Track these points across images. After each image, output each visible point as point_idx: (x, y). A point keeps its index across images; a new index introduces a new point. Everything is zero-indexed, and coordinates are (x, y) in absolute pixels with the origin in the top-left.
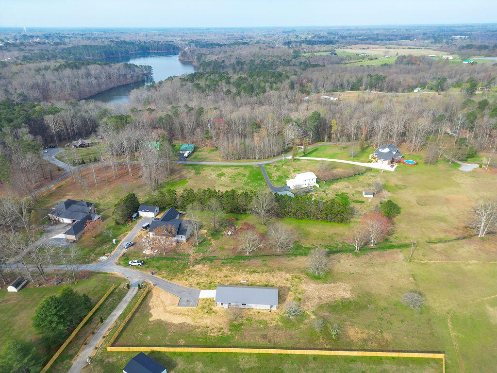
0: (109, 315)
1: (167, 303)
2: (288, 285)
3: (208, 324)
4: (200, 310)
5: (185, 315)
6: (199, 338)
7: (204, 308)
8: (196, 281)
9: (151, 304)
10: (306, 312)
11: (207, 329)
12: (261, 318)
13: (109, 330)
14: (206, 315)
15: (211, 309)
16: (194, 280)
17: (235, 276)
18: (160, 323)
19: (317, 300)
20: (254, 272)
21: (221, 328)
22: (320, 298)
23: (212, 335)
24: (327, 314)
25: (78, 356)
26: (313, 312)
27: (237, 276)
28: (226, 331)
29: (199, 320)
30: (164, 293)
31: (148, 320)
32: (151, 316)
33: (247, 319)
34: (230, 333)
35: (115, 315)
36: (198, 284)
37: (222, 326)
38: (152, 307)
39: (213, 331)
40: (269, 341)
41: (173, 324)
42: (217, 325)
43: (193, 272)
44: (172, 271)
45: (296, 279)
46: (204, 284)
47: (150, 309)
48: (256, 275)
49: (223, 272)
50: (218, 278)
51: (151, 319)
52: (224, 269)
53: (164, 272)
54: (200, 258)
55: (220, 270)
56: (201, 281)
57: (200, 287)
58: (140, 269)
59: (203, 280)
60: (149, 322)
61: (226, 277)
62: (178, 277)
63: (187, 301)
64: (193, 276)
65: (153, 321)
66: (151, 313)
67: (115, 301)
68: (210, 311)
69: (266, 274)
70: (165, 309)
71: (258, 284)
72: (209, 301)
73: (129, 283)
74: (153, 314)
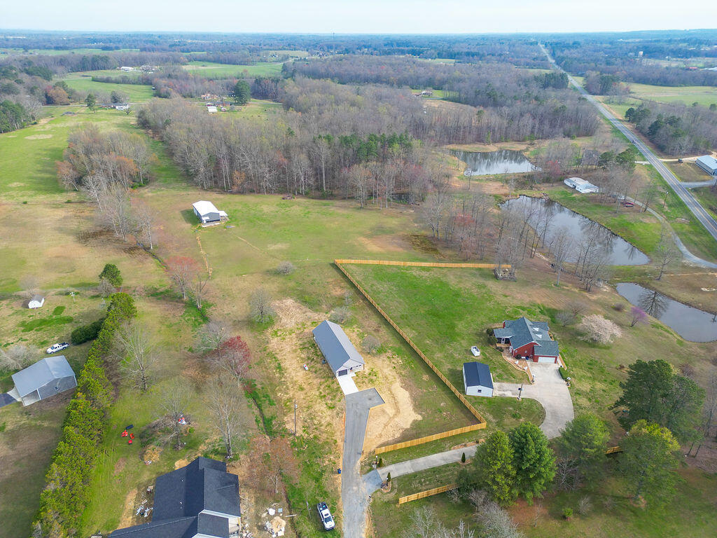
0: (447, 466)
1: (383, 420)
2: (293, 335)
3: (391, 368)
4: (376, 383)
5: (391, 392)
6: (412, 368)
7: (371, 380)
8: (328, 412)
11: (396, 367)
13: (465, 446)
14: (380, 376)
15: (370, 374)
16: (325, 415)
17: (296, 381)
18: (418, 407)
19: (309, 314)
20: (279, 367)
21: (388, 358)
22: (304, 313)
23: (401, 361)
24: (324, 306)
26: (327, 313)
27: (296, 378)
29: (390, 378)
31: (422, 421)
32: (415, 421)
34: (389, 351)
35: (443, 459)
36: (331, 408)
37: (386, 359)
38: (401, 431)
39: (396, 363)
41: (411, 395)
42: (387, 362)
43: (309, 427)
44: (317, 453)
45: (279, 333)
46: (329, 402)
47: (407, 430)
48: (286, 364)
49: (293, 395)
50: (308, 394)
51: (419, 418)
52: (285, 397)
53: (327, 462)
54: (267, 437)
55: (290, 400)
56: (324, 408)
57: (340, 401)
58: (335, 504)
59: (320, 407)
60: (424, 417)
61: (302, 389)
62: (327, 438)
63: (370, 399)
64: (316, 422)
65: (421, 414)
66: (411, 425)
67: (423, 480)
68: (373, 373)
69: (279, 357)
70: (395, 415)
71: (303, 356)
72: (359, 380)
73: (376, 492)
74: (410, 421)
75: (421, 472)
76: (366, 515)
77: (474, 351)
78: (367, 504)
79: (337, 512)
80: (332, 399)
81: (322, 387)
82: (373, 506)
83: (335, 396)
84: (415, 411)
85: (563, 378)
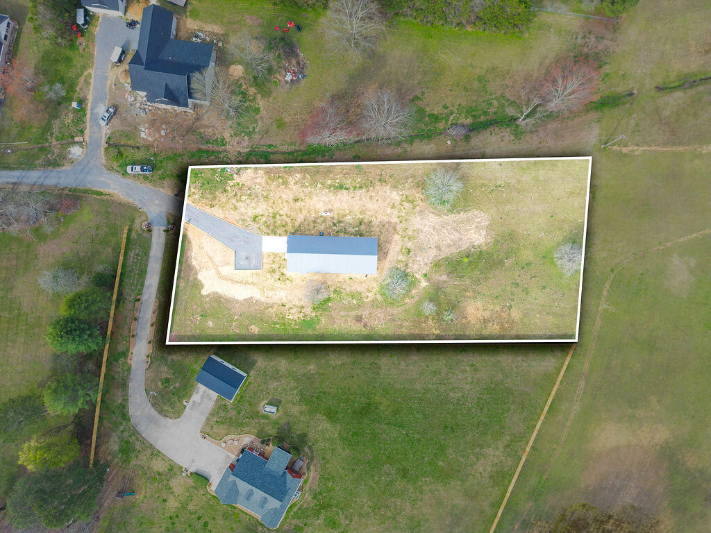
0: (142, 285)
1: (218, 259)
2: (394, 220)
3: (284, 301)
4: (268, 275)
5: (249, 284)
6: (275, 324)
7: (273, 271)
8: (251, 213)
9: (194, 263)
10: (415, 275)
11: (283, 307)
12: (353, 288)
13: (154, 313)
14: (278, 284)
15: (283, 274)
16: (248, 208)
17: (311, 198)
18: (218, 299)
19: (433, 252)
20: (341, 187)
21: (302, 307)
22: (438, 248)
23: (291, 317)
24: (444, 278)
25: (132, 354)
26: (425, 275)
27: (315, 199)
28: (308, 311)
29: (271, 293)
30: (209, 239)
31: (200, 293)
32: (202, 286)
33: (335, 291)
34: (313, 314)
35: (150, 285)
36: (255, 218)
37: (302, 303)
38: (197, 268)
39: (291, 311)
40: (365, 326)
41: (237, 301)
42: (296, 302)
43: (241, 189)
44: (207, 186)
45: (407, 205)
46: (264, 219)
47: (196, 273)
48: (344, 196)
49: (291, 189)
50: (285, 204)
51: (204, 292)
52: (291, 181)
53: (194, 190)
54: (246, 150)
55: (285, 183)
56: (259, 211)
57: (259, 228)
58: (151, 181)
59: (262, 208)
60: (203, 296)
61: (296, 200)
62: (219, 201)
63: (247, 258)
64: (244, 198)
65: (208, 296)
66: (200, 281)
67: (140, 258)
68: (283, 278)
69: (359, 192)
70: (218, 273)
71: (349, 217)
72: (278, 259)
73: (147, 217)
74: (204, 281)
75: (147, 260)
76: (131, 200)
77: (274, 409)
78: (139, 206)
79: (143, 180)
80: (266, 222)
81: (288, 220)
82: (136, 209)
83: (268, 227)
84: (214, 293)
85: (195, 473)
